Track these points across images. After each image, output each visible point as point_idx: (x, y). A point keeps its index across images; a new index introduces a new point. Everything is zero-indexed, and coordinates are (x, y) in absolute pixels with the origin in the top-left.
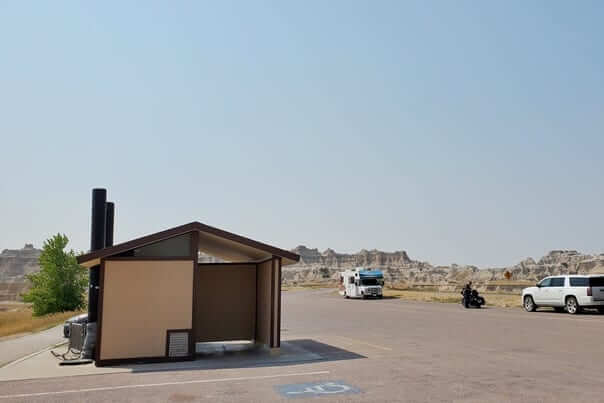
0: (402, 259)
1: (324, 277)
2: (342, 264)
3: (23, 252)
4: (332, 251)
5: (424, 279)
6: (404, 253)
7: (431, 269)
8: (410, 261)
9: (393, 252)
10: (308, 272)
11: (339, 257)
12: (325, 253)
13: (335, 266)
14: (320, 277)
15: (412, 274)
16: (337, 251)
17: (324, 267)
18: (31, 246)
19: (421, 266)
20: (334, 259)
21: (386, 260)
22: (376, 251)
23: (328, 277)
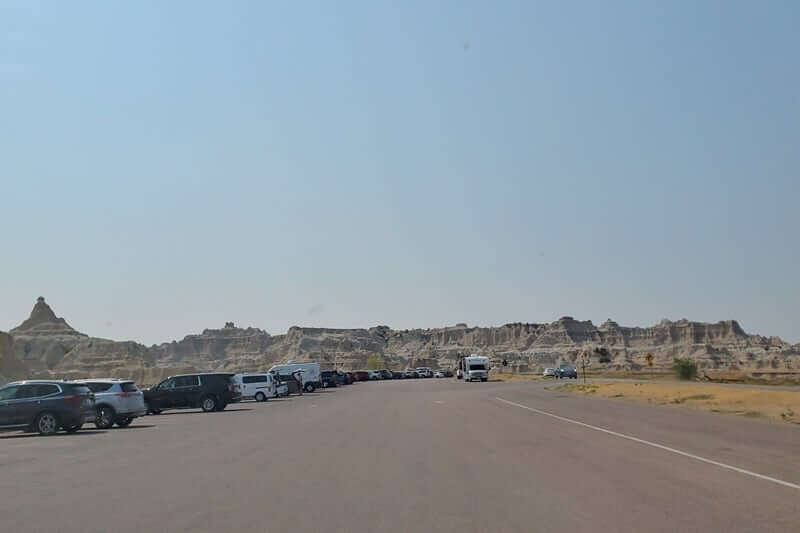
0: (731, 332)
1: (601, 362)
2: (630, 342)
3: (224, 332)
4: (614, 324)
5: (774, 364)
6: (735, 323)
7: (784, 349)
8: (746, 336)
9: (715, 322)
10: (575, 354)
11: (626, 332)
12: (604, 326)
13: (620, 346)
14: (594, 362)
15: (751, 356)
16: (621, 324)
17: (600, 347)
18: (232, 324)
19: (766, 343)
20: (619, 335)
21: (703, 335)
22: (685, 321)
23: (608, 361)
